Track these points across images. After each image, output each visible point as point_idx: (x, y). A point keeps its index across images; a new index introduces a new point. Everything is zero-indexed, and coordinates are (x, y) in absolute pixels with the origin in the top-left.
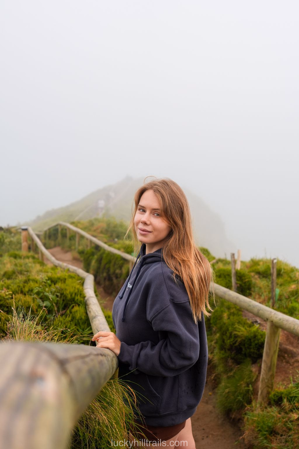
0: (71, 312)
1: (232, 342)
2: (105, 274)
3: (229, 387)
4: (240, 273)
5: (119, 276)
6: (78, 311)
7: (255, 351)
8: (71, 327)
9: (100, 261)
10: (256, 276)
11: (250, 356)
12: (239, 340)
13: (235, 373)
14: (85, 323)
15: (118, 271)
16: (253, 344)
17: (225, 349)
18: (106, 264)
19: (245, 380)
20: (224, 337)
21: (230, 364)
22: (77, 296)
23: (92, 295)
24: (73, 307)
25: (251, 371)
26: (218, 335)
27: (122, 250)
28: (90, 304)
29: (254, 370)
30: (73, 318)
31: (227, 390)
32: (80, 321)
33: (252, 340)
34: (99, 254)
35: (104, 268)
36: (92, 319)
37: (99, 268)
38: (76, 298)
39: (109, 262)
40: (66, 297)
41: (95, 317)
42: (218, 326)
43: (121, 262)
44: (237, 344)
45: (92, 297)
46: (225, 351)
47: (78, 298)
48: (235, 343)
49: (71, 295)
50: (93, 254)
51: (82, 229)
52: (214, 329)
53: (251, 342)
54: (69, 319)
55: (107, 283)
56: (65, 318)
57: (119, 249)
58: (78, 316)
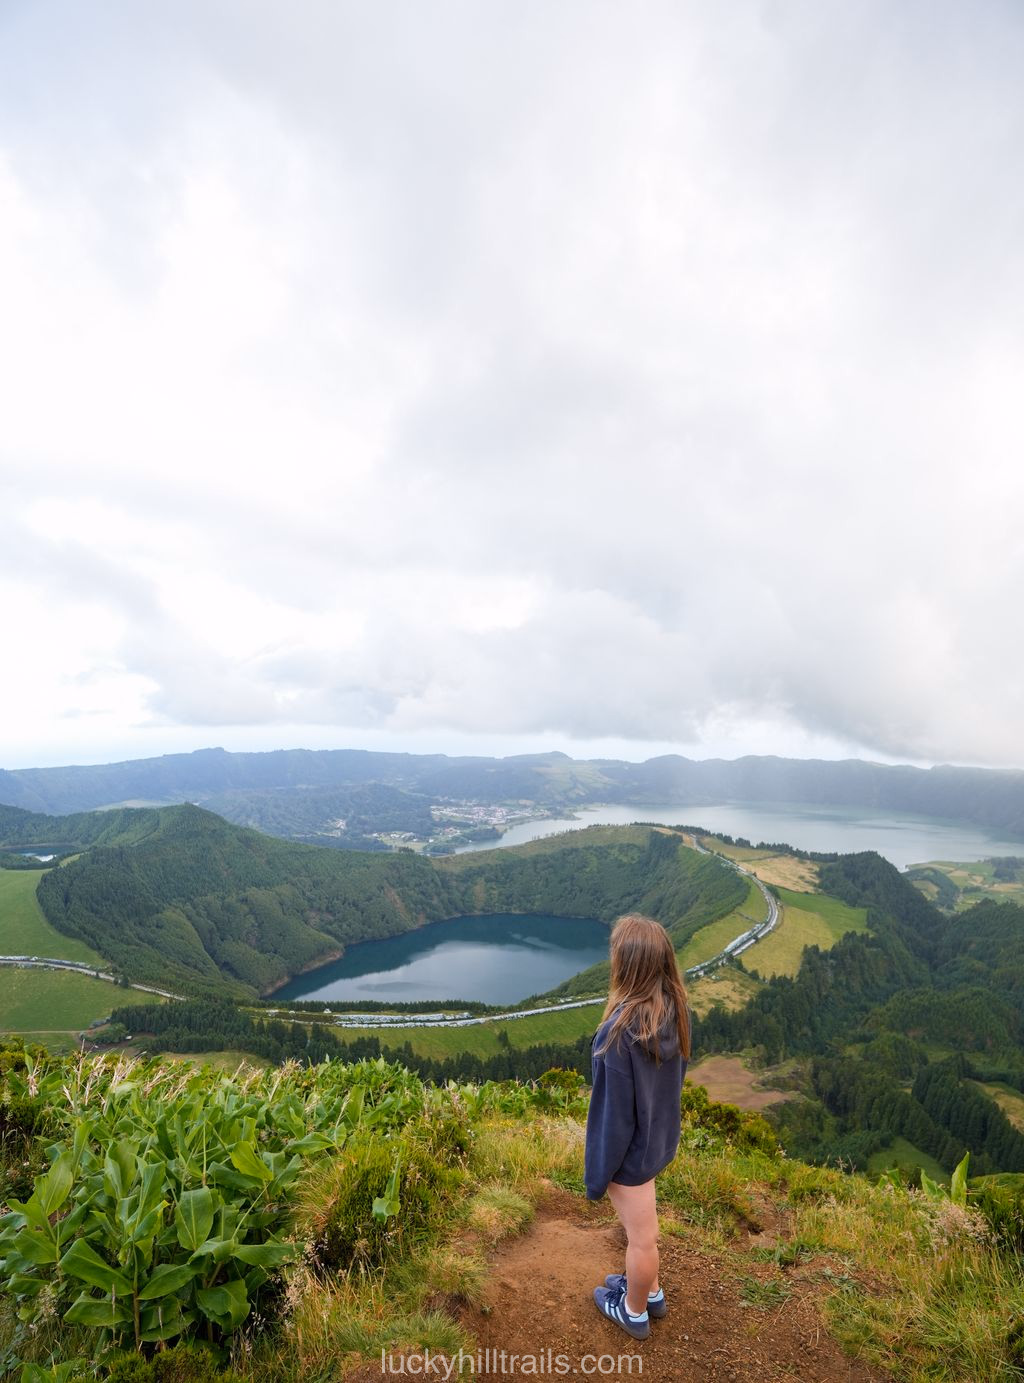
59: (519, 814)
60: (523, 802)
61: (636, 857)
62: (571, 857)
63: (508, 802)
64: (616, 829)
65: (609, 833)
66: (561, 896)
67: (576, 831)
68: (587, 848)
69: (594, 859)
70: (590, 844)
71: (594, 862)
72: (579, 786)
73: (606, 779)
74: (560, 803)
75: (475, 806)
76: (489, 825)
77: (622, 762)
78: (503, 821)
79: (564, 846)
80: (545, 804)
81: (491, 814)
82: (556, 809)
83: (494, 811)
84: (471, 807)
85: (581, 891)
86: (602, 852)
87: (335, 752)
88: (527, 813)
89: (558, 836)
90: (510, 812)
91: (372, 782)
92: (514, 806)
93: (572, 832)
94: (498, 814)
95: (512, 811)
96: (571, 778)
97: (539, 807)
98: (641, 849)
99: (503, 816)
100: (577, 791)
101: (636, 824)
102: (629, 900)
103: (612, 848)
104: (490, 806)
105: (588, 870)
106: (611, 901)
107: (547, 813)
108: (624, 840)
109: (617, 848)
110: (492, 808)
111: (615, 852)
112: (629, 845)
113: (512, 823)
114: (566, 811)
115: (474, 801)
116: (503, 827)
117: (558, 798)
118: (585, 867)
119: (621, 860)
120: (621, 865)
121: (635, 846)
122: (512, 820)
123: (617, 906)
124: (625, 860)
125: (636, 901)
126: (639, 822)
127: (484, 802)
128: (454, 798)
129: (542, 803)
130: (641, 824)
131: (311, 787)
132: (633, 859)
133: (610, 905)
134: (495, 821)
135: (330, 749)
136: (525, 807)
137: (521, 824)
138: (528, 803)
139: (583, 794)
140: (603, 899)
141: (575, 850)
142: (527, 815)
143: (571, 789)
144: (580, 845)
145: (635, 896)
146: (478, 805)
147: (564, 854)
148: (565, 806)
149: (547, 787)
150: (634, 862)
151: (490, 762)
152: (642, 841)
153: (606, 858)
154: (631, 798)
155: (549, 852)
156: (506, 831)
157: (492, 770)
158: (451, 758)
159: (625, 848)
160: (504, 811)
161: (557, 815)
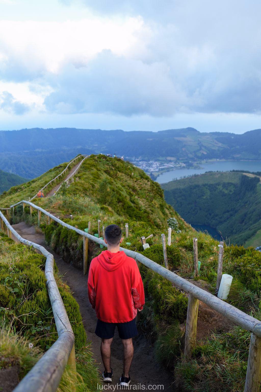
0: (35, 296)
1: (164, 308)
2: (63, 247)
3: (163, 343)
4: (170, 249)
5: (74, 248)
6: (41, 295)
7: (182, 314)
8: (36, 309)
9: (59, 234)
10: (184, 250)
11: (178, 318)
12: (169, 305)
13: (167, 332)
14: (47, 304)
15: (74, 244)
16: (180, 309)
17: (159, 313)
18: (64, 238)
19: (175, 337)
20: (158, 303)
21: (164, 324)
22: (40, 282)
23: (52, 279)
24: (37, 291)
25: (180, 330)
26: (154, 301)
27: (77, 226)
28: (50, 288)
29: (182, 329)
30: (38, 301)
31: (162, 345)
32: (43, 303)
33: (179, 306)
34: (57, 229)
35: (63, 241)
36: (53, 303)
37: (58, 241)
38: (39, 283)
39: (66, 236)
40: (31, 283)
41: (54, 301)
42: (154, 294)
43: (76, 236)
44: (168, 309)
45: (52, 281)
46: (159, 314)
47: (41, 283)
48: (167, 308)
49: (35, 281)
50: (53, 229)
51: (42, 207)
52: (151, 296)
53: (178, 308)
54: (34, 302)
55: (65, 254)
56: (31, 302)
57: (74, 226)
58: (41, 299)
59: (166, 165)
60: (169, 158)
61: (232, 190)
62: (195, 190)
63: (161, 158)
64: (222, 174)
65: (217, 176)
66: (189, 212)
67: (198, 175)
68: (204, 185)
69: (208, 191)
70: (206, 183)
71: (208, 193)
72: (203, 148)
73: (220, 144)
74: (192, 159)
75: (140, 161)
76: (149, 172)
77: (230, 134)
78: (157, 170)
79: (191, 184)
80: (182, 160)
81: (150, 165)
82: (188, 162)
83: (152, 164)
84: (138, 161)
85: (200, 209)
86: (212, 187)
87: (57, 129)
88: (171, 165)
89: (188, 178)
90: (161, 165)
91: (79, 147)
92: (163, 161)
93: (195, 176)
94: (154, 166)
95: (162, 164)
96: (198, 144)
97: (178, 161)
98: (235, 185)
99: (157, 167)
100: (202, 152)
101: (234, 171)
102: (228, 214)
103: (218, 185)
104: (149, 161)
105: (204, 197)
106: (217, 215)
107: (184, 165)
108: (226, 181)
109: (221, 186)
110: (151, 162)
111: (220, 187)
112: (228, 183)
113: (162, 171)
114: (195, 164)
115: (140, 158)
116: (157, 174)
117: (191, 156)
118: (203, 196)
119: (224, 192)
120: (224, 195)
121: (232, 184)
122: (162, 169)
123: (221, 218)
124: (226, 192)
125: (231, 215)
126: (235, 170)
127: (146, 158)
128: (128, 156)
129: (181, 159)
130: (237, 171)
131: (44, 150)
132: (230, 191)
133: (217, 218)
134: (152, 170)
135: (54, 128)
136: (170, 161)
137: (168, 171)
138: (172, 159)
139: (205, 153)
140: (213, 214)
141: (197, 186)
142: (172, 166)
143: (198, 150)
144: (201, 183)
145: (231, 212)
146: (143, 160)
147: (191, 189)
148: (195, 161)
149: (184, 149)
150: (231, 193)
151: (150, 134)
152: (236, 181)
153: (215, 191)
154: (235, 156)
155: (182, 187)
156: (158, 176)
157: (151, 139)
158: (126, 132)
159: (226, 185)
160: (158, 164)
161: (189, 166)
